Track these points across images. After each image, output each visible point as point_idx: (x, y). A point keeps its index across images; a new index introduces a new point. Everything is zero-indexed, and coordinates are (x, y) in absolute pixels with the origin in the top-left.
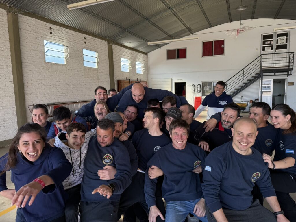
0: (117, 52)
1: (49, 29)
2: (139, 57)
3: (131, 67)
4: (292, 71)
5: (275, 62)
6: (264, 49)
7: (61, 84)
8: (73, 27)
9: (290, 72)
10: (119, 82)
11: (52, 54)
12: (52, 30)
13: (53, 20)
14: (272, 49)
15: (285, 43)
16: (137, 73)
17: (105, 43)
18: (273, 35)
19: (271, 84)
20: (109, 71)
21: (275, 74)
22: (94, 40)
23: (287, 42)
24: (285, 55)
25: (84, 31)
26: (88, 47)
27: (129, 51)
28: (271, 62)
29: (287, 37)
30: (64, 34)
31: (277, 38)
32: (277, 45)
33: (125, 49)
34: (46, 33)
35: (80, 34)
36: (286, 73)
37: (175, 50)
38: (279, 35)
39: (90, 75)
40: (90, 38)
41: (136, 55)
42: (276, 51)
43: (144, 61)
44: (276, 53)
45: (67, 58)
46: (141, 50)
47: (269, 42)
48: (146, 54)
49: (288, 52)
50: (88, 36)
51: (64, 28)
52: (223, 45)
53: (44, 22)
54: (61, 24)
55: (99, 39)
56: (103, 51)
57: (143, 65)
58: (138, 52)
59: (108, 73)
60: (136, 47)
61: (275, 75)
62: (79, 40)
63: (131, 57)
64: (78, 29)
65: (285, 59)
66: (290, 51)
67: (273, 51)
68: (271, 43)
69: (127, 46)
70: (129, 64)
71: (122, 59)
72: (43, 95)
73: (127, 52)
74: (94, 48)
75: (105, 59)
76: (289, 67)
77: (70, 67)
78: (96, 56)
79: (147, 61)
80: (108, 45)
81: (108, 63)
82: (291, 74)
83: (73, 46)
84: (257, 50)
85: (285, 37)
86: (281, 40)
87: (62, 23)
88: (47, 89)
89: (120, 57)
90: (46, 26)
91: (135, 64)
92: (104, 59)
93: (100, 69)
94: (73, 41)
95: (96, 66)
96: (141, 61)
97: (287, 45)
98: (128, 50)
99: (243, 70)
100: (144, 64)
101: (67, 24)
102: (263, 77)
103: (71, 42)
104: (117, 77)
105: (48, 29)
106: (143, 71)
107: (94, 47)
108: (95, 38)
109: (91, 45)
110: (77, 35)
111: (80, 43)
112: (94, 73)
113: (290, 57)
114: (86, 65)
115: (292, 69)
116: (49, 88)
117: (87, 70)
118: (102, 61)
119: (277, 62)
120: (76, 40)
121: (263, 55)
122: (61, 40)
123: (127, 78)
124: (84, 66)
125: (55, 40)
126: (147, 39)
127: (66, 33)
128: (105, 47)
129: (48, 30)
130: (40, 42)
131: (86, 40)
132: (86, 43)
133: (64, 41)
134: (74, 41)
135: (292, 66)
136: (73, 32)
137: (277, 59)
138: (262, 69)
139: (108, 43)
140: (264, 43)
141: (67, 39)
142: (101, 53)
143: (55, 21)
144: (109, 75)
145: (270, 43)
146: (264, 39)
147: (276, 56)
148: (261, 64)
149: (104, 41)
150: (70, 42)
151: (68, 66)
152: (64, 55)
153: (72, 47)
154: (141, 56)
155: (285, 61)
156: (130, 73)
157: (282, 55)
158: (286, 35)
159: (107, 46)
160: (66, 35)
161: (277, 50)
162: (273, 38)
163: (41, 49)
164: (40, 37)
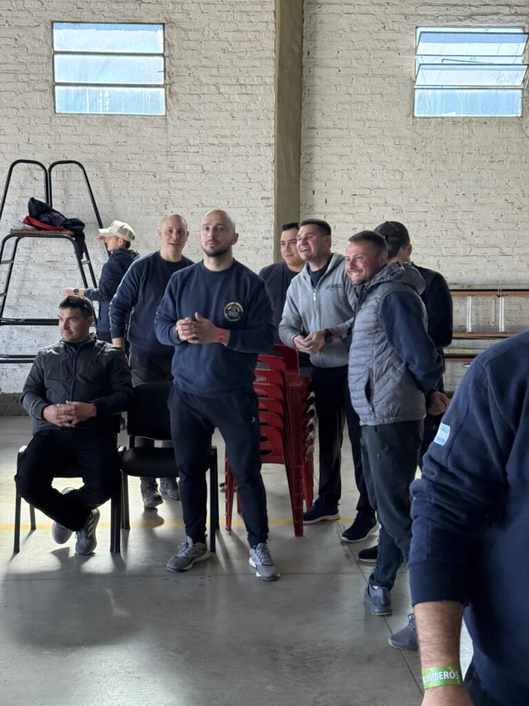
45: (525, 87)
122: (505, 10)
163: (399, 67)
164: (398, 18)
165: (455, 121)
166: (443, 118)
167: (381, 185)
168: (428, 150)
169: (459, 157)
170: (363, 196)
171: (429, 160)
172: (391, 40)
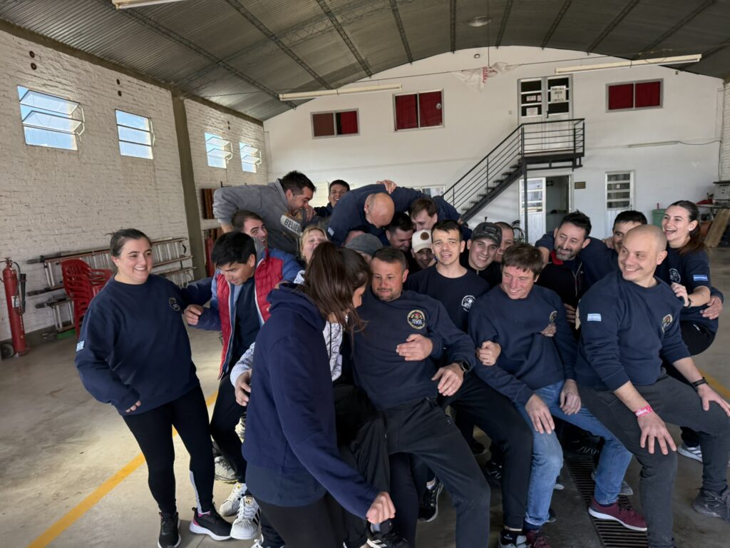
0: (196, 118)
1: (28, 54)
2: (245, 131)
3: (229, 156)
4: (582, 158)
5: (547, 140)
6: (524, 113)
7: (69, 202)
8: (87, 53)
9: (578, 160)
10: (206, 194)
11: (41, 123)
12: (36, 57)
13: (35, 31)
14: (540, 112)
15: (565, 101)
16: (244, 170)
17: (167, 94)
18: (540, 82)
19: (541, 188)
20: (179, 166)
21: (550, 165)
22: (140, 87)
23: (567, 98)
24: (566, 126)
25: (114, 64)
26: (126, 104)
27: (222, 116)
28: (540, 141)
29: (567, 87)
30: (66, 70)
31: (549, 88)
32: (550, 103)
33: (213, 109)
34: (22, 68)
35: (106, 70)
36: (570, 163)
37: (332, 114)
38: (553, 83)
39: (136, 178)
40: (129, 81)
41: (237, 125)
42: (548, 117)
43: (257, 139)
44: (547, 120)
45: (79, 135)
46: (247, 114)
47: (533, 98)
48: (259, 123)
49: (571, 118)
50: (125, 76)
51: (66, 55)
52: (439, 104)
53: (15, 37)
54: (58, 42)
55: (152, 86)
56: (164, 115)
57: (256, 150)
58: (241, 118)
59: (178, 171)
60: (236, 105)
61: (551, 168)
62: (103, 86)
63: (227, 130)
64: (99, 58)
65: (567, 133)
66: (575, 118)
67: (543, 117)
68: (539, 99)
69: (218, 102)
70: (223, 149)
71: (207, 136)
72: (28, 233)
73: (217, 119)
74: (140, 108)
75: (169, 136)
76: (575, 150)
77: (89, 158)
78: (148, 129)
79: (264, 142)
80: (173, 99)
81: (177, 144)
82: (581, 166)
83: (91, 101)
84: (510, 116)
85: (565, 87)
86: (556, 93)
87: (60, 41)
88: (34, 216)
89: (203, 131)
90: (21, 49)
91: (239, 149)
92: (166, 136)
93: (158, 162)
94: (88, 89)
95: (148, 154)
96: (250, 140)
97: (567, 103)
98: (219, 113)
99: (486, 160)
100: (259, 149)
101: (74, 43)
102: (528, 172)
103: (85, 90)
104: (201, 181)
105: (26, 56)
106: (257, 166)
107: (140, 104)
108: (141, 82)
109: (134, 100)
110: (100, 74)
111: (107, 94)
112: (145, 172)
113: (575, 129)
114: (125, 150)
115: (582, 154)
116: (41, 213)
117: (130, 165)
118: (162, 141)
119: (552, 140)
120: (97, 87)
121: (525, 126)
122: (60, 86)
123: (221, 183)
124: (122, 154)
125: (45, 85)
126: (265, 85)
127: (71, 68)
128: (168, 106)
129: (25, 59)
130: (7, 91)
131: (121, 87)
132: (122, 93)
133: (67, 87)
134: (93, 89)
135: (582, 148)
136: (87, 65)
137: (551, 134)
138: (525, 156)
139: (174, 96)
140: (524, 99)
141: (74, 82)
142: (159, 121)
143: (42, 35)
144: (180, 176)
145: (535, 99)
146: (522, 91)
147: (548, 127)
148: (523, 145)
149: (163, 91)
150: (82, 92)
151: (82, 153)
152: (72, 126)
153: (89, 103)
154: (249, 129)
155: (567, 138)
156: (228, 171)
157: (560, 126)
158: (564, 82)
159: (171, 102)
160: (71, 71)
161: (550, 115)
162: (540, 89)
163: (12, 109)
164: (7, 77)
165: (48, 149)
166: (42, 147)
167: (16, 189)
168: (37, 167)
169: (53, 172)
170: (6, 197)
171: (39, 174)
172: (4, 91)
